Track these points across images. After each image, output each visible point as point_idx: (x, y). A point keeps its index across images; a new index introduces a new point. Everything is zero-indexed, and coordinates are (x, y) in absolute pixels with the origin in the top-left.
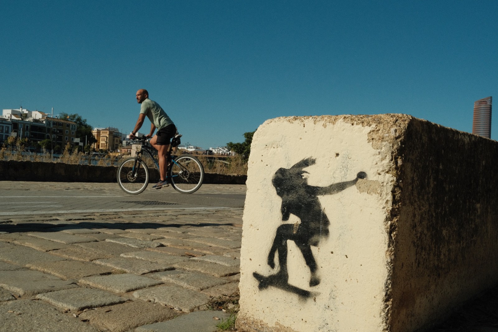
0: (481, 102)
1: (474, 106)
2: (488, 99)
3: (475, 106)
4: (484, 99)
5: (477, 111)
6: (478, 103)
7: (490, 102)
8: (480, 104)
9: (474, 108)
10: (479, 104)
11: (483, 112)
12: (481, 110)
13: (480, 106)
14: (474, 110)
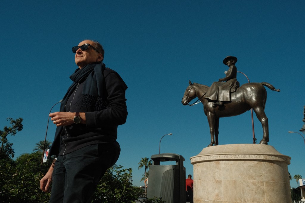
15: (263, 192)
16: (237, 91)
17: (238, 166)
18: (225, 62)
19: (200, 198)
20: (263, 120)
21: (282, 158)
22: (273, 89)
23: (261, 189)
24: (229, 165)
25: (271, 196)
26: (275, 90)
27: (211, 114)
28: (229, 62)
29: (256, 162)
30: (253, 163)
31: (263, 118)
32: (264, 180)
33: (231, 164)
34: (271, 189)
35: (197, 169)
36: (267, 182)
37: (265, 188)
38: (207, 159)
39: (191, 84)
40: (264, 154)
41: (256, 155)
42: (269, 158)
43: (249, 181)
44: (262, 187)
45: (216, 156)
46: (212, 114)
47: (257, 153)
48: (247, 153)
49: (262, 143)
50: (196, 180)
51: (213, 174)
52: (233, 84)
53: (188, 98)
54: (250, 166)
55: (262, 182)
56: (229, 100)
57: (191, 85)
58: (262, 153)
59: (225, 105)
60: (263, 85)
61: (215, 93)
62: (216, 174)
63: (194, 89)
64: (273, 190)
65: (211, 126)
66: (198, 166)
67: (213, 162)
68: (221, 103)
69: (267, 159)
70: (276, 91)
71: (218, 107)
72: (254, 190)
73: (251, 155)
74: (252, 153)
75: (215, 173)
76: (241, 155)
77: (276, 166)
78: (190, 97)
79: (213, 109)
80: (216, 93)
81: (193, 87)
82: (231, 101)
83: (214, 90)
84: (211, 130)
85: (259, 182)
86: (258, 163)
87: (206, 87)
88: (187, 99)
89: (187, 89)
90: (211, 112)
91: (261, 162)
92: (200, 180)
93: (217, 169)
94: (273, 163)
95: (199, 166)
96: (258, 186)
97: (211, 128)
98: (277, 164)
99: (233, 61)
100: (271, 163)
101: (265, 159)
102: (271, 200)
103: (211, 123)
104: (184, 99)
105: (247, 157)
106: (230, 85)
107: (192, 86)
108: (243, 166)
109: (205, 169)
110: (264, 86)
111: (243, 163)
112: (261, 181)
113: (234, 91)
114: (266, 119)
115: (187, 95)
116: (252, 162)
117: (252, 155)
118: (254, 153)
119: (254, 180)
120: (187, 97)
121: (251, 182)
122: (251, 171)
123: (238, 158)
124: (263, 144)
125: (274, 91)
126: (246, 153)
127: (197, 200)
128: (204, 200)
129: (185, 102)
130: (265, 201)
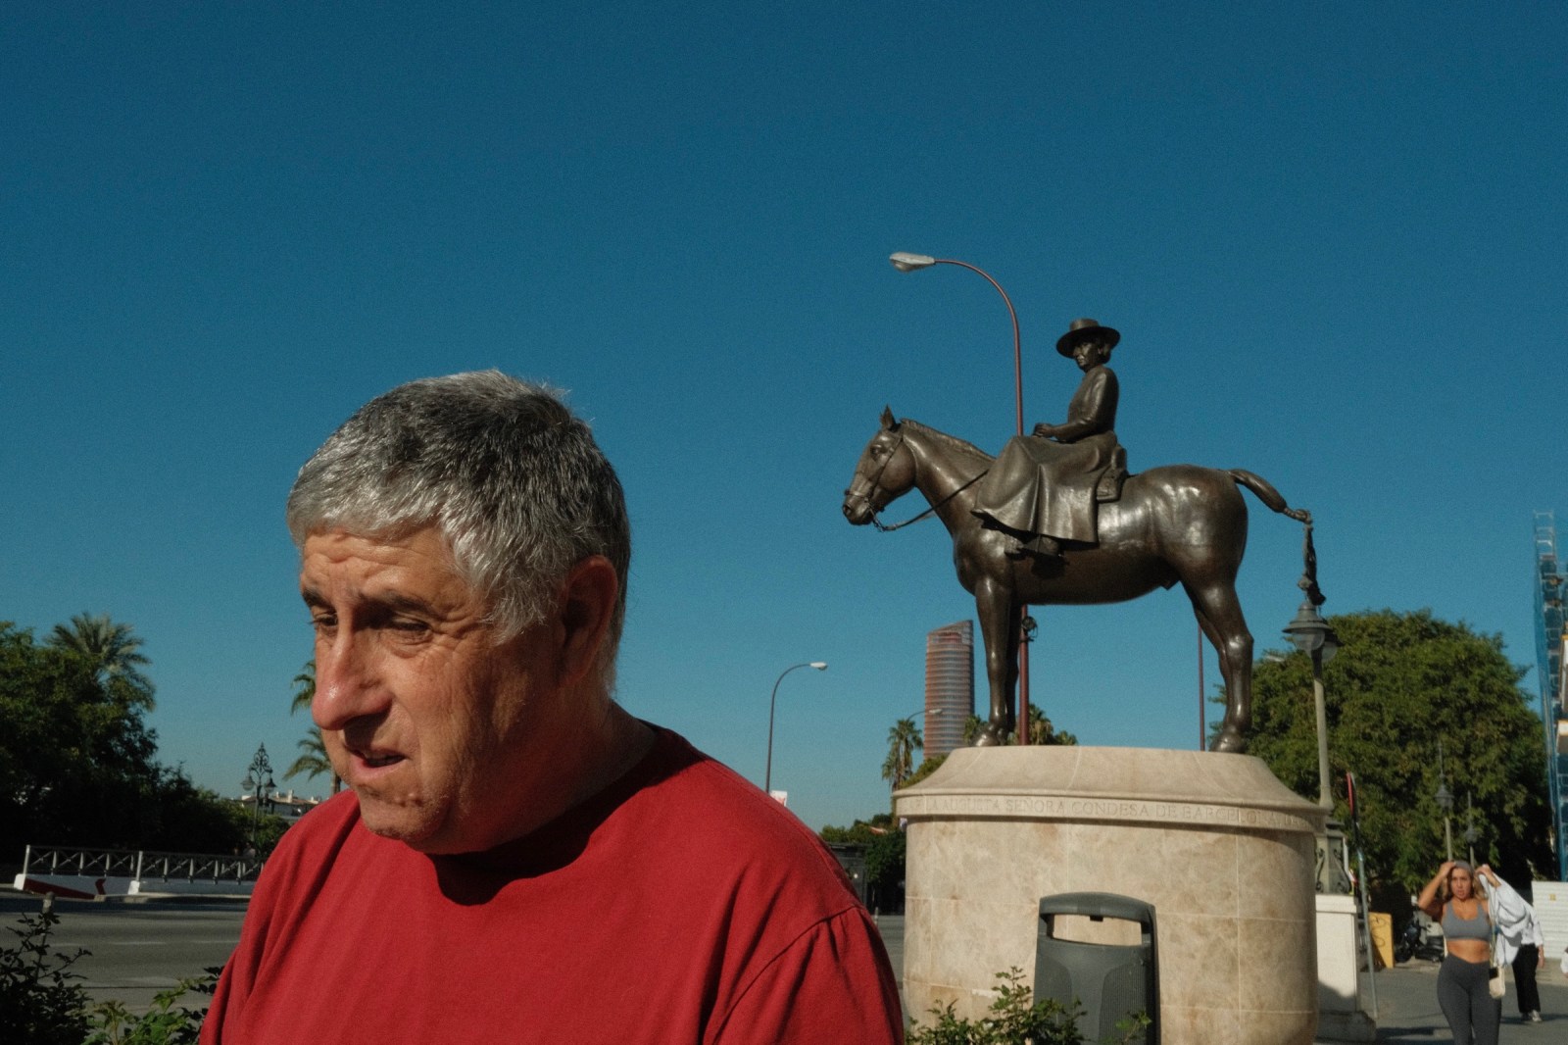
0: (945, 635)
1: (928, 645)
2: (961, 626)
3: (931, 646)
4: (951, 627)
5: (935, 660)
6: (938, 637)
7: (968, 636)
8: (944, 639)
9: (928, 651)
10: (940, 640)
11: (950, 665)
12: (947, 659)
13: (942, 646)
14: (927, 657)
15: (1233, 961)
16: (1123, 498)
17: (1138, 850)
18: (1068, 345)
19: (951, 979)
20: (1234, 644)
21: (1306, 819)
22: (1278, 505)
23: (1225, 950)
24: (1099, 844)
25: (1259, 980)
26: (1286, 513)
27: (995, 590)
28: (1086, 350)
29: (1211, 837)
30: (1200, 842)
31: (1233, 636)
32: (1237, 915)
33: (1110, 841)
34: (1261, 952)
35: (942, 850)
36: (1248, 923)
37: (1239, 945)
38: (1003, 812)
39: (895, 427)
40: (1249, 801)
41: (1215, 808)
42: (1264, 820)
43: (1180, 915)
44: (1231, 943)
45: (1045, 799)
46: (1002, 588)
47: (1220, 800)
48: (1180, 798)
49: (1223, 746)
50: (931, 898)
51: (1026, 879)
52: (1104, 461)
53: (878, 491)
54: (1186, 851)
55: (1230, 922)
56: (1089, 538)
57: (890, 430)
58: (1240, 800)
59: (1067, 555)
60: (1237, 481)
61: (1025, 492)
62: (1040, 878)
63: (908, 451)
64: (1268, 955)
65: (993, 646)
66: (944, 833)
67: (1029, 826)
68: (1050, 547)
69: (1257, 825)
70: (1289, 515)
71: (1030, 562)
72: (1198, 955)
73: (1194, 807)
74: (1201, 799)
75: (1035, 874)
76: (1155, 803)
77: (1283, 850)
78: (884, 489)
79: (1005, 565)
80: (1031, 493)
81: (902, 440)
82: (1097, 542)
83: (1015, 476)
84: (994, 665)
85: (1218, 922)
86: (1218, 841)
87: (964, 451)
88: (870, 495)
89: (873, 450)
90: (997, 579)
91: (1231, 836)
92: (954, 897)
93: (1046, 858)
94: (1275, 841)
95: (953, 833)
96: (1213, 938)
97: (993, 655)
98: (1289, 844)
99: (1101, 347)
100: (1266, 842)
101: (1247, 824)
102: (1258, 997)
103: (993, 629)
104: (857, 494)
105: (1179, 814)
106: (1094, 466)
107: (896, 435)
108: (1159, 852)
109: (982, 854)
110: (1239, 486)
111: (1159, 840)
112: (1228, 917)
113: (1113, 496)
114: (1245, 640)
115: (870, 480)
116: (1198, 833)
117: (1201, 807)
118: (1209, 799)
119: (1202, 911)
120: (872, 489)
121: (1190, 920)
122: (1192, 874)
123: (1144, 817)
124: (1227, 751)
125: (1282, 515)
126: (1175, 797)
127: (933, 988)
128: (974, 991)
129: (861, 510)
130: (1236, 1000)
